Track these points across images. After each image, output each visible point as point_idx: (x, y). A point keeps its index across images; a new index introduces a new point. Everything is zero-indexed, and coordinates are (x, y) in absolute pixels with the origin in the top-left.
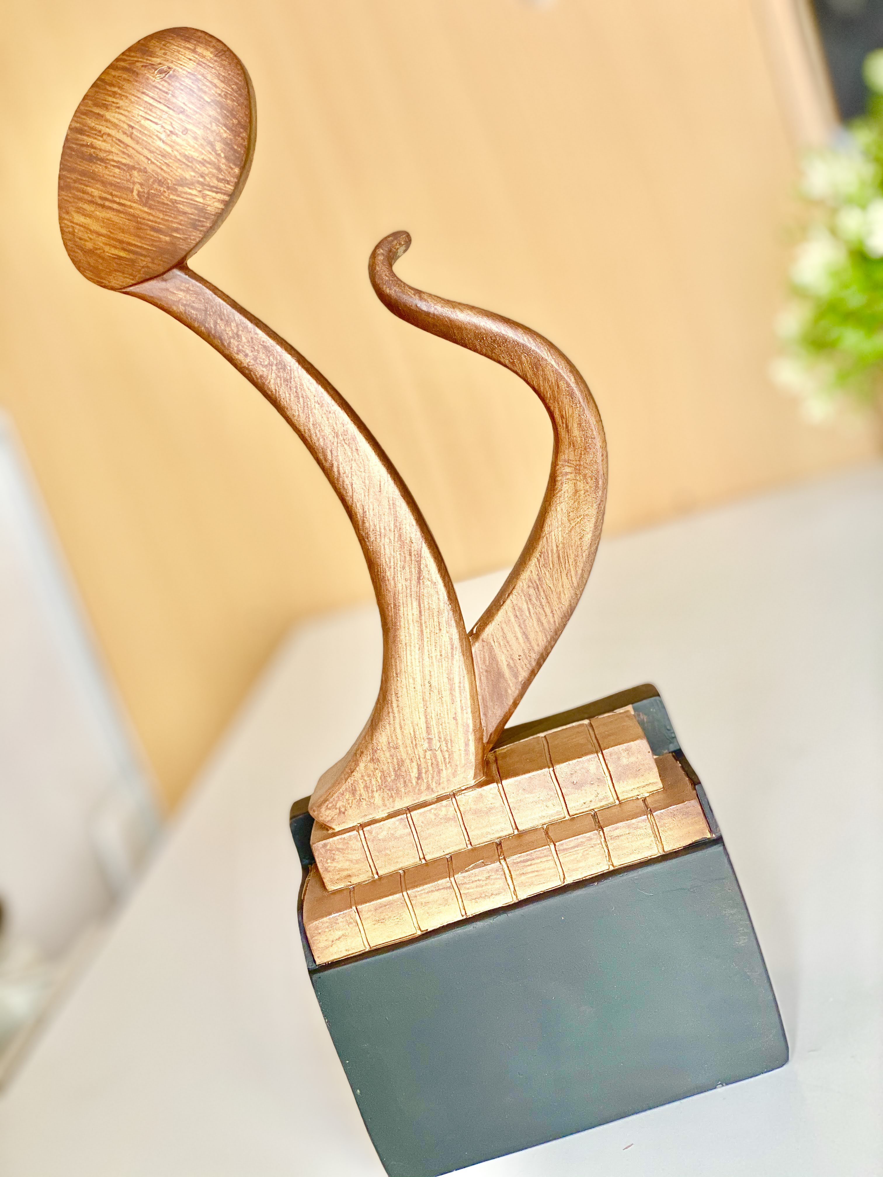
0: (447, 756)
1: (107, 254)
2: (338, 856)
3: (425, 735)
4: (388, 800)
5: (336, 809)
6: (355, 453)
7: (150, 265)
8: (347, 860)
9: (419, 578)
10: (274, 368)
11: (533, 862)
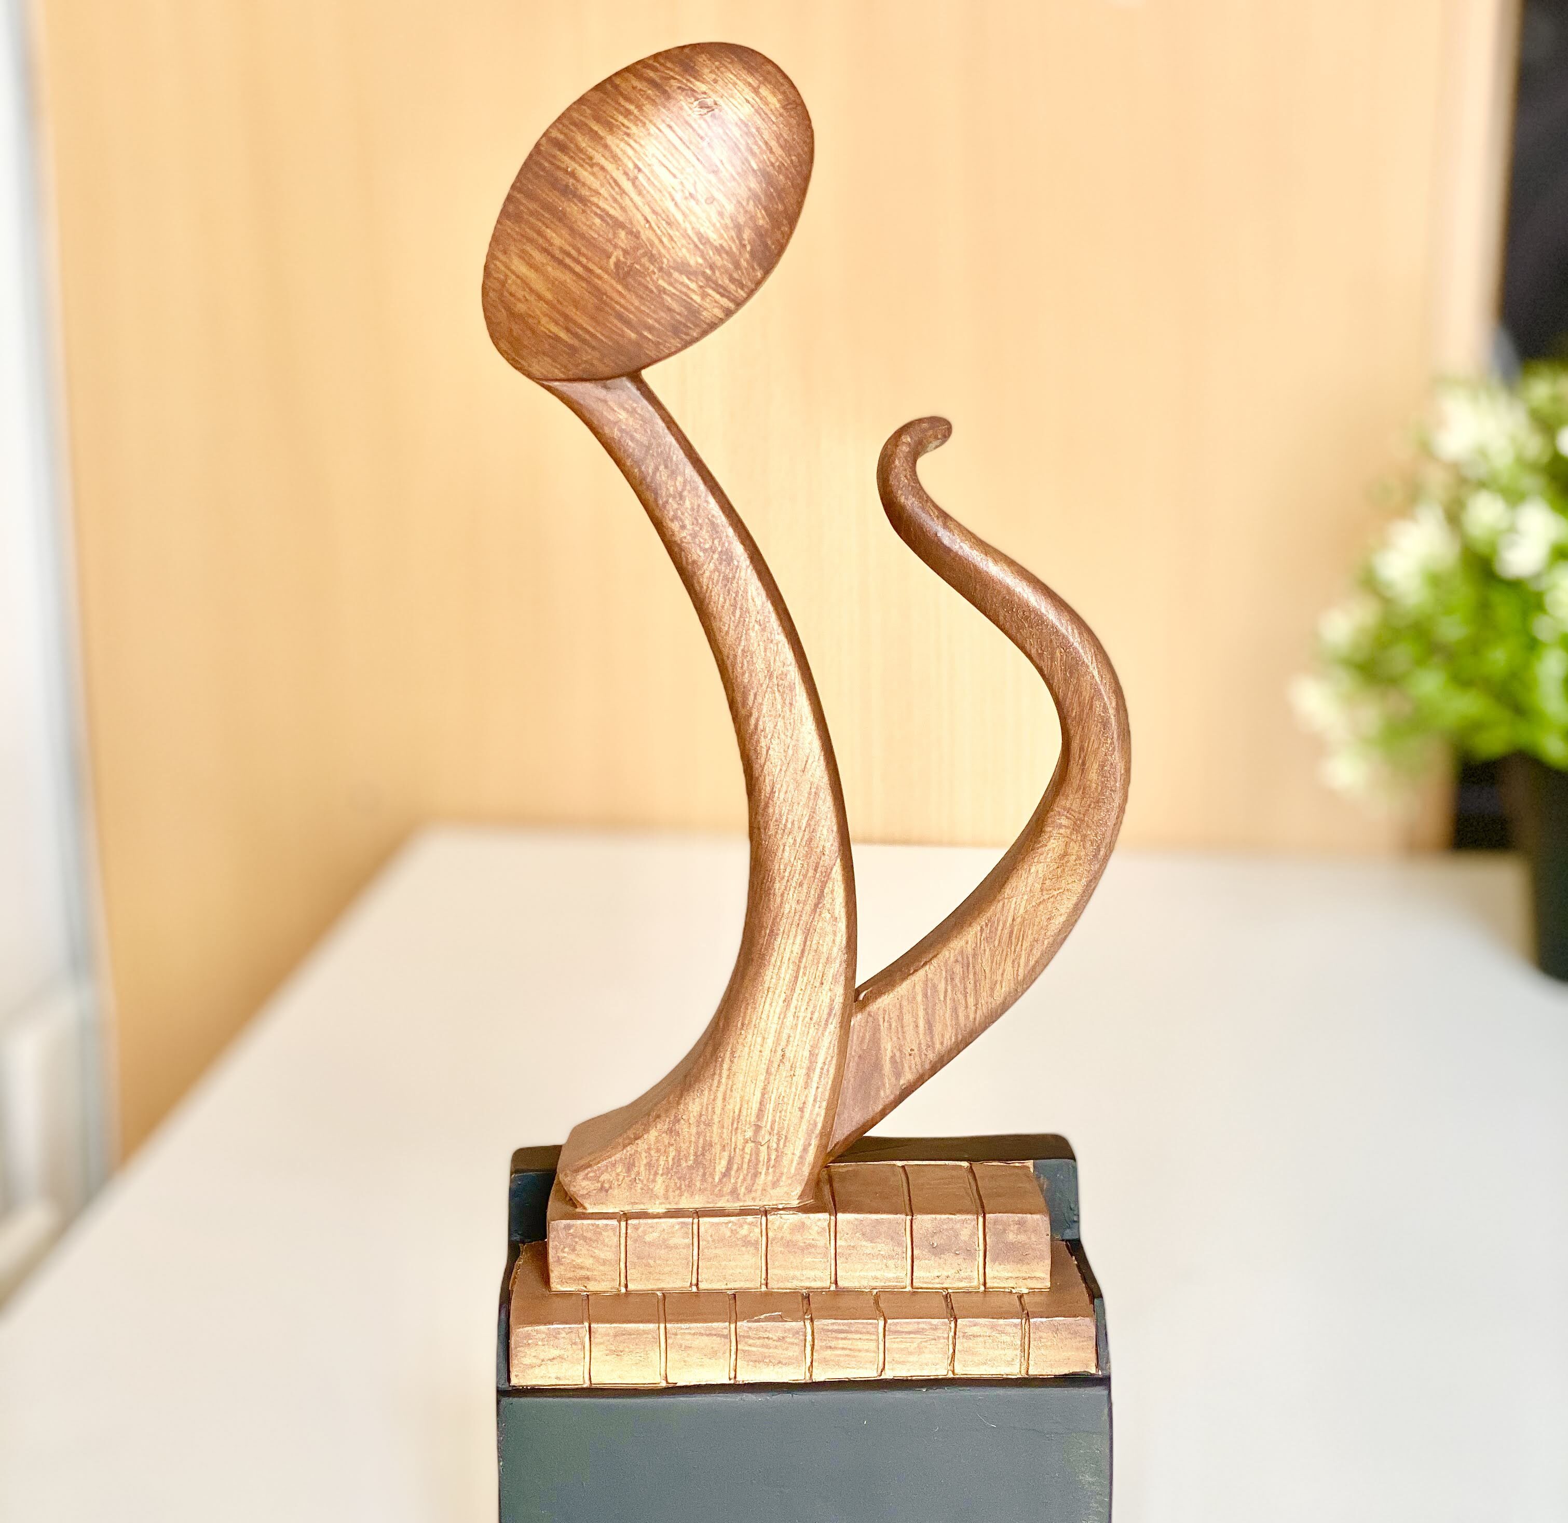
0: (773, 1157)
1: (542, 328)
2: (582, 1248)
3: (753, 1119)
4: (674, 1191)
5: (598, 1182)
6: (787, 709)
7: (595, 362)
8: (592, 1256)
9: (816, 905)
10: (716, 556)
11: (850, 1336)
